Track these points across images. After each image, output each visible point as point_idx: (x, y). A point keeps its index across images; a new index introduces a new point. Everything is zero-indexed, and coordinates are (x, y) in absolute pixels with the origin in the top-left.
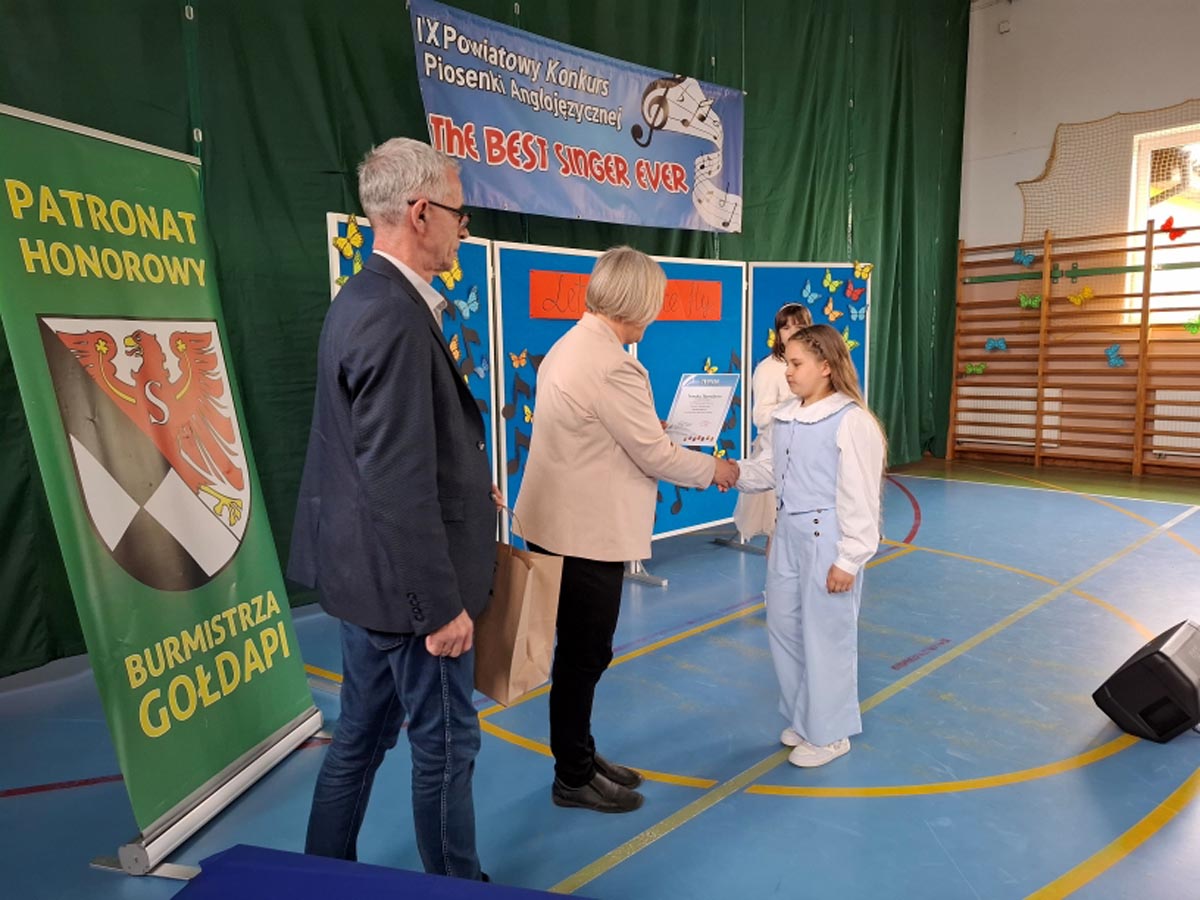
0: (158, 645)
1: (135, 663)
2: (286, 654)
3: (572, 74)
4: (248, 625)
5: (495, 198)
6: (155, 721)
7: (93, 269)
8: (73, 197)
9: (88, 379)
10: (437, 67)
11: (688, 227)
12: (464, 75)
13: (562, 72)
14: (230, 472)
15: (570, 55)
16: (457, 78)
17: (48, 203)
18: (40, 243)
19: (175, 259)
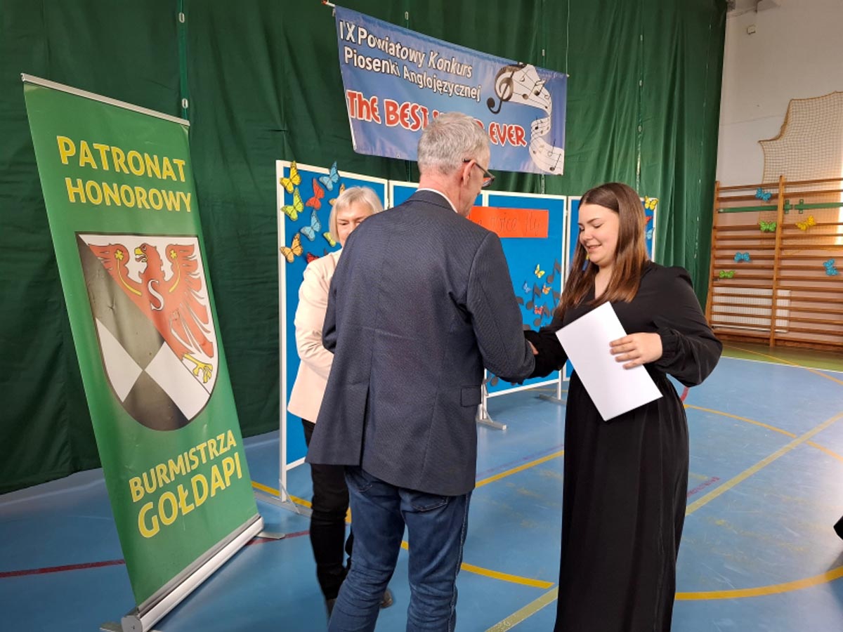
0: (152, 470)
1: (136, 484)
2: (240, 476)
3: (447, 62)
4: (215, 456)
5: (391, 149)
6: (149, 526)
7: (114, 200)
8: (102, 148)
9: (109, 278)
10: (353, 57)
11: (525, 170)
12: (371, 62)
13: (439, 61)
14: (205, 344)
15: (444, 48)
16: (367, 65)
17: (86, 153)
18: (79, 181)
19: (171, 192)
